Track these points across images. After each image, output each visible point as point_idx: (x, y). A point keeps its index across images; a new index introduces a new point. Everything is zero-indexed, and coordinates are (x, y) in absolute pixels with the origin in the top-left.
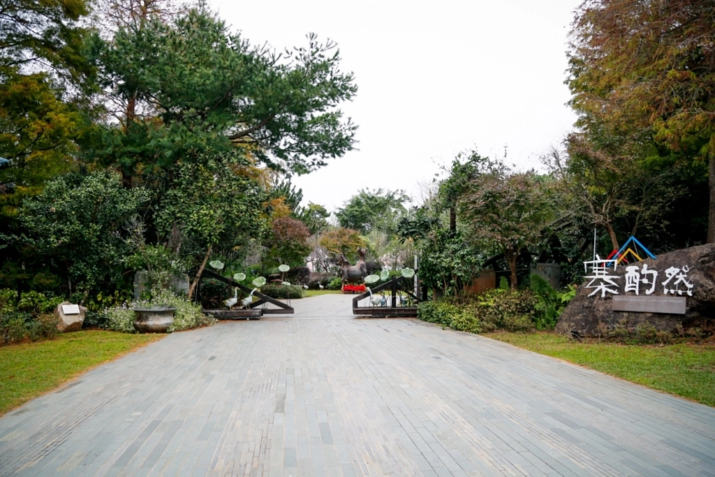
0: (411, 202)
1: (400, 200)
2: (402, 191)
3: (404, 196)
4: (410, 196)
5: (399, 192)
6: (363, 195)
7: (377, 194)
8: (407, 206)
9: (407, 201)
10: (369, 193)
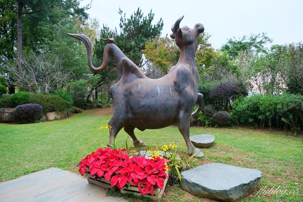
0: (271, 42)
1: (261, 42)
2: (263, 33)
3: (266, 38)
4: (270, 38)
5: (261, 35)
6: (230, 42)
7: (242, 40)
8: (267, 46)
9: (268, 43)
10: (236, 40)
